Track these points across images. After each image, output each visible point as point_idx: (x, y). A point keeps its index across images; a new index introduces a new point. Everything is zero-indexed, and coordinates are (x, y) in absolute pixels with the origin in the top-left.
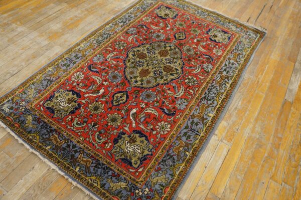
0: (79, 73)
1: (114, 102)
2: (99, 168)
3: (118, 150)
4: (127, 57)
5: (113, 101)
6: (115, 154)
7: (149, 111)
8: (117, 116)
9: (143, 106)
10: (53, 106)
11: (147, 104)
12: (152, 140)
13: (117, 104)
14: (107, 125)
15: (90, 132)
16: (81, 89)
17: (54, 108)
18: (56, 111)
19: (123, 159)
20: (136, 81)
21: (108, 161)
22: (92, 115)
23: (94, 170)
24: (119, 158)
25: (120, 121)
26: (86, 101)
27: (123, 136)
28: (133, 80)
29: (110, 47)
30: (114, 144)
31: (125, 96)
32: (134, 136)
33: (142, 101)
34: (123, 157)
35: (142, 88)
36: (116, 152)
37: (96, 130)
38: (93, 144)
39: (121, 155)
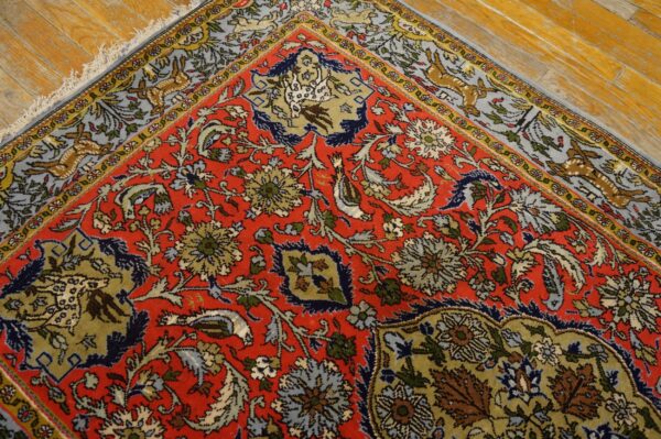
0: (448, 140)
1: (297, 254)
2: (34, 196)
3: (77, 251)
4: (559, 325)
5: (303, 248)
6: (67, 242)
7: (226, 392)
8: (227, 257)
9: (262, 370)
10: (296, 71)
11: (267, 386)
12: (91, 381)
13: (286, 264)
14: (187, 222)
15: (170, 169)
16: (368, 146)
17: (290, 73)
18: (276, 79)
19: (38, 265)
20: (406, 350)
21: (48, 220)
22: (241, 174)
23: (33, 184)
24: (48, 254)
25: (197, 267)
26: (309, 159)
27: (128, 274)
28: (417, 339)
29: (609, 257)
30: (100, 242)
31: (325, 297)
32: (121, 313)
33: (287, 368)
34: (47, 266)
35: (367, 376)
36: (73, 243)
37: (177, 185)
38: (121, 177)
39: (52, 261)
